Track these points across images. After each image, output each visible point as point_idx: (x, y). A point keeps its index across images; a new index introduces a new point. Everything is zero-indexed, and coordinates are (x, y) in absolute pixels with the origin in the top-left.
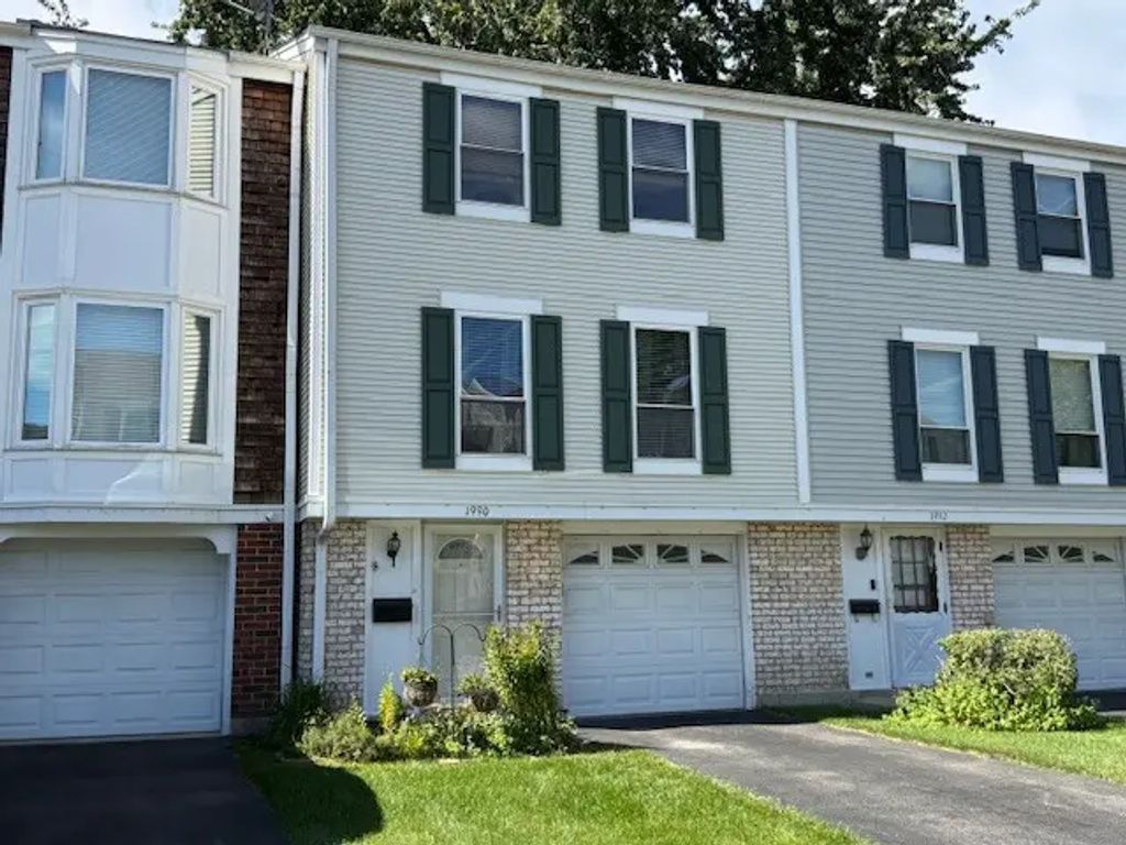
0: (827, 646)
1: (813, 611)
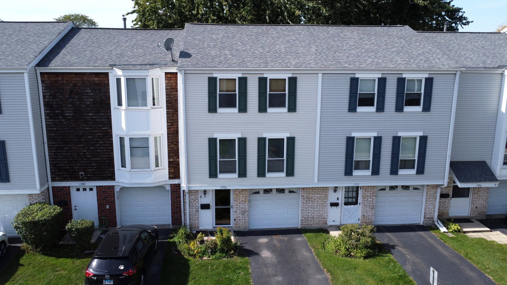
0: (322, 214)
1: (319, 206)
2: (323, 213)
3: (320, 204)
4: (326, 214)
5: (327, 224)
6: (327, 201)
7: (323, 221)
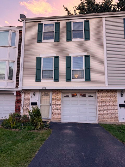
2: (114, 111)
3: (112, 105)
4: (117, 113)
5: (118, 121)
6: (116, 102)
7: (115, 118)
